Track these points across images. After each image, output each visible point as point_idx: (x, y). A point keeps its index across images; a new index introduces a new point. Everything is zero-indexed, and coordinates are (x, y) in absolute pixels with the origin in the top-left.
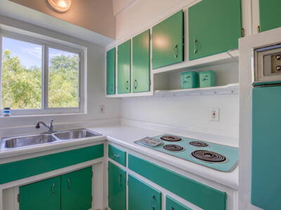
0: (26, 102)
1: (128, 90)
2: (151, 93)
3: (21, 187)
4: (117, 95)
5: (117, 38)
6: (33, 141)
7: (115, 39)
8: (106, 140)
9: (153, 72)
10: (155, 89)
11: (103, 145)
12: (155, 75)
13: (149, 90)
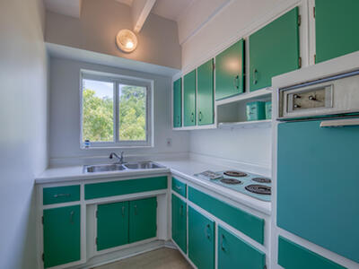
0: (102, 135)
1: (194, 122)
2: (214, 126)
4: (183, 128)
5: (184, 67)
7: (180, 68)
8: (170, 173)
9: (216, 103)
10: (219, 122)
11: (166, 177)
12: (218, 106)
13: (213, 123)
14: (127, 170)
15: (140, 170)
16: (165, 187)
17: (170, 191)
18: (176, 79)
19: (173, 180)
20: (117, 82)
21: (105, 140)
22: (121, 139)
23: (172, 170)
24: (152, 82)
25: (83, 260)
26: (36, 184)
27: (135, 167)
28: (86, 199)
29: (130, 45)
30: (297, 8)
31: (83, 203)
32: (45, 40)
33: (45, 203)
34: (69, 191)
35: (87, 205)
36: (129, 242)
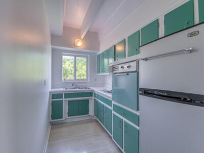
3: (69, 101)
4: (100, 74)
7: (99, 51)
9: (109, 65)
11: (92, 92)
13: (108, 72)
14: (78, 89)
15: (84, 89)
16: (92, 96)
17: (93, 97)
18: (98, 54)
19: (95, 93)
20: (75, 57)
22: (77, 78)
23: (94, 90)
24: (89, 56)
25: (63, 119)
26: (50, 92)
27: (82, 88)
28: (65, 98)
29: (79, 44)
31: (64, 99)
32: (52, 45)
33: (52, 99)
34: (59, 95)
35: (65, 101)
36: (79, 115)
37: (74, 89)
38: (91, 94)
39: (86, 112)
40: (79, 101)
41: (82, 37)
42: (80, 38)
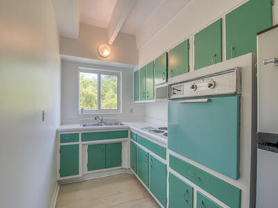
0: (91, 106)
2: (154, 101)
3: (89, 146)
4: (139, 102)
6: (94, 125)
8: (129, 128)
9: (156, 87)
10: (157, 98)
11: (127, 131)
12: (157, 89)
13: (154, 99)
14: (104, 126)
15: (113, 126)
16: (127, 137)
17: (129, 139)
18: (135, 70)
19: (131, 132)
20: (99, 74)
21: (93, 109)
22: (102, 108)
23: (131, 127)
24: (121, 73)
25: (80, 175)
26: (57, 132)
27: (111, 124)
28: (82, 141)
29: (106, 53)
30: (188, 40)
31: (80, 143)
32: (60, 53)
33: (61, 142)
34: (73, 137)
35: (83, 145)
36: (105, 168)
37: (98, 125)
38: (125, 133)
39: (118, 162)
40: (106, 145)
41: (112, 40)
42: (108, 44)
